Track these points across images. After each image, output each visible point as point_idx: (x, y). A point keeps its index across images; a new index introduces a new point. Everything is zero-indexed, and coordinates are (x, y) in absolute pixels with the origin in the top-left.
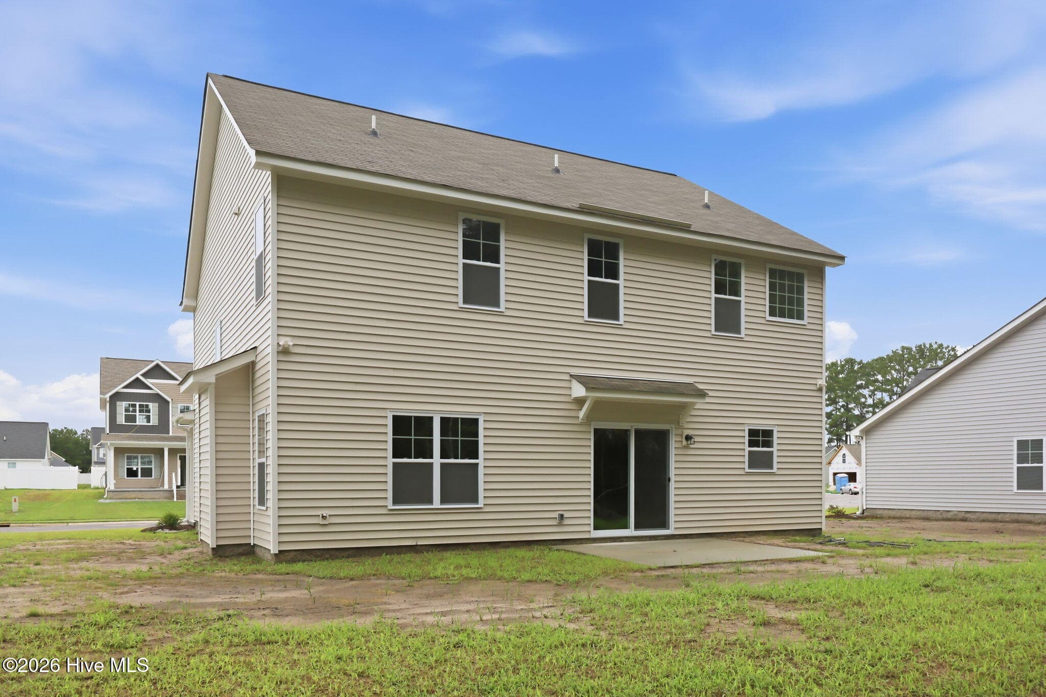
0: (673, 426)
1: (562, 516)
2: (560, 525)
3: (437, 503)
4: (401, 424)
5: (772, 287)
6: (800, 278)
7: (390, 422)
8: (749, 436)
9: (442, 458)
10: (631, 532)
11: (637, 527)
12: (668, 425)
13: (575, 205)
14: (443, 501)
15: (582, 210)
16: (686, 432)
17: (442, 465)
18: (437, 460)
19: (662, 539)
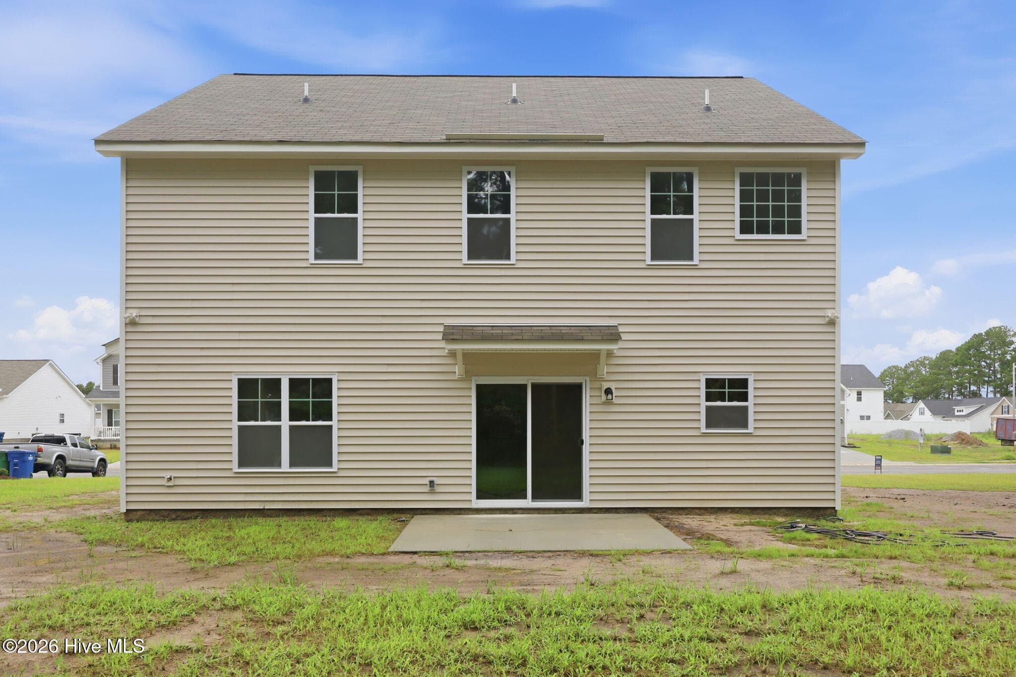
0: (588, 379)
1: (432, 482)
2: (432, 492)
3: (285, 466)
4: (246, 387)
5: (745, 196)
6: (796, 180)
7: (235, 386)
8: (707, 387)
9: (291, 420)
10: (528, 503)
11: (535, 497)
12: (581, 378)
13: (442, 138)
14: (292, 464)
15: (450, 141)
16: (606, 385)
17: (292, 428)
18: (285, 423)
19: (573, 513)
